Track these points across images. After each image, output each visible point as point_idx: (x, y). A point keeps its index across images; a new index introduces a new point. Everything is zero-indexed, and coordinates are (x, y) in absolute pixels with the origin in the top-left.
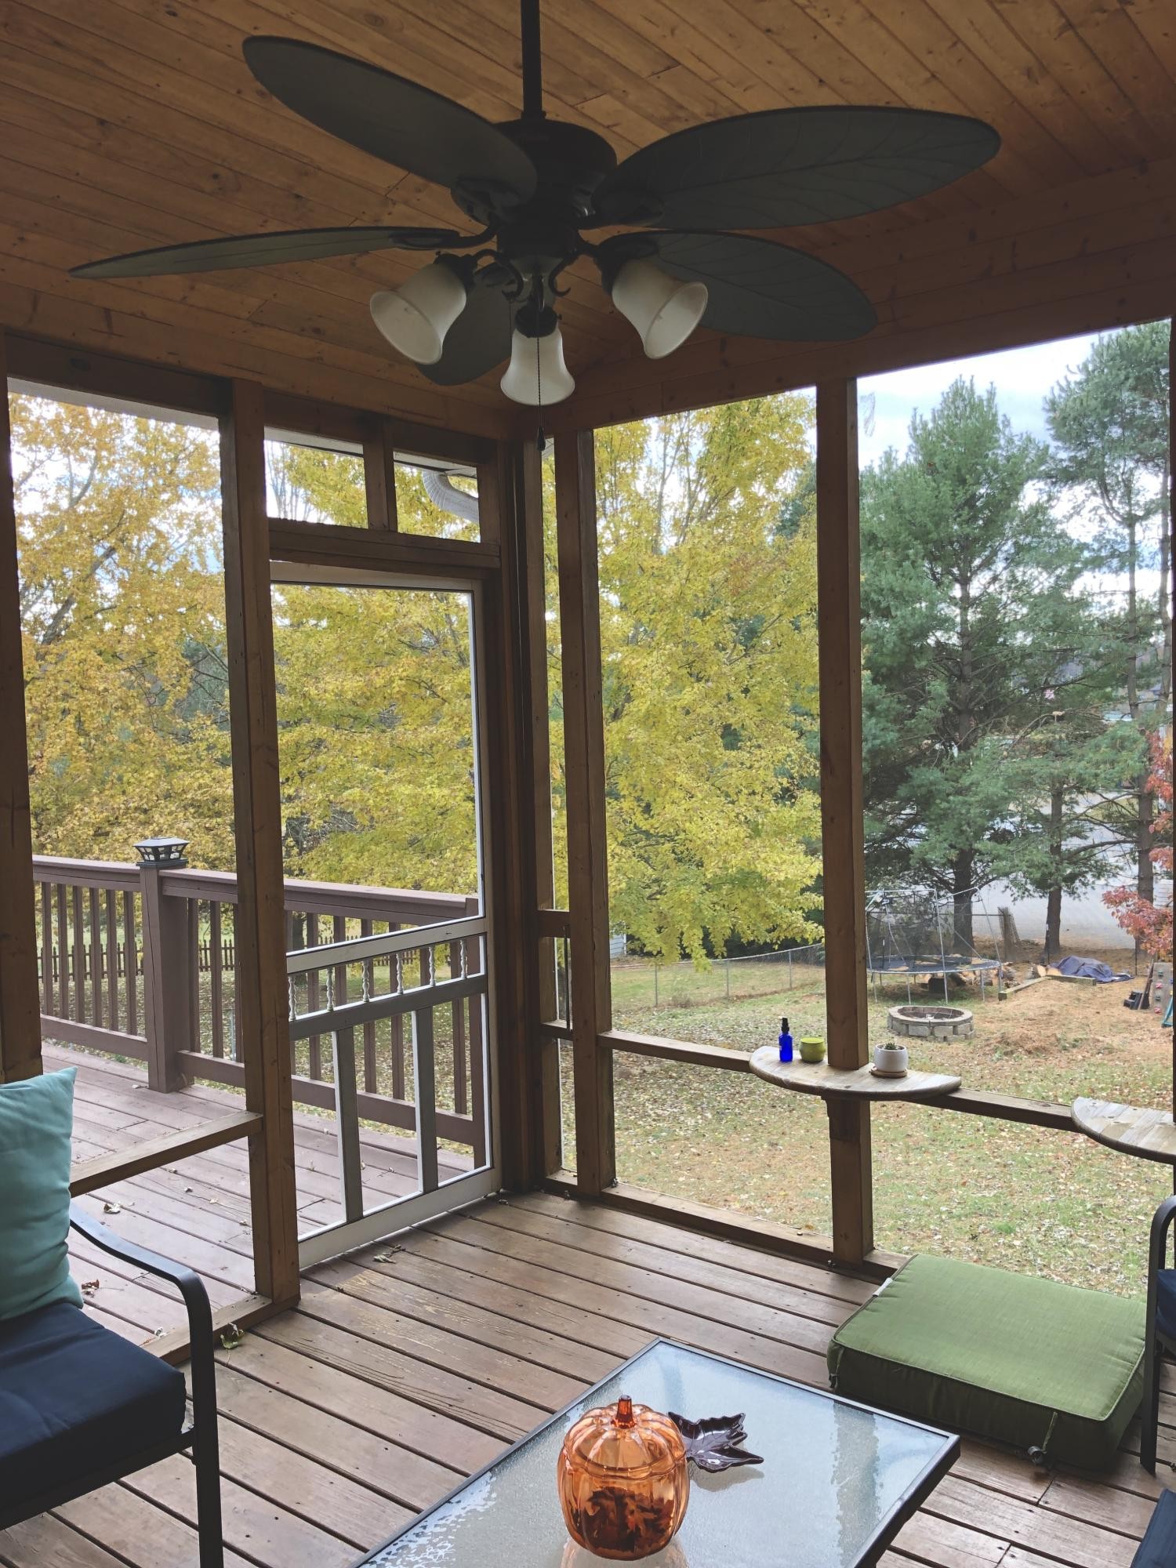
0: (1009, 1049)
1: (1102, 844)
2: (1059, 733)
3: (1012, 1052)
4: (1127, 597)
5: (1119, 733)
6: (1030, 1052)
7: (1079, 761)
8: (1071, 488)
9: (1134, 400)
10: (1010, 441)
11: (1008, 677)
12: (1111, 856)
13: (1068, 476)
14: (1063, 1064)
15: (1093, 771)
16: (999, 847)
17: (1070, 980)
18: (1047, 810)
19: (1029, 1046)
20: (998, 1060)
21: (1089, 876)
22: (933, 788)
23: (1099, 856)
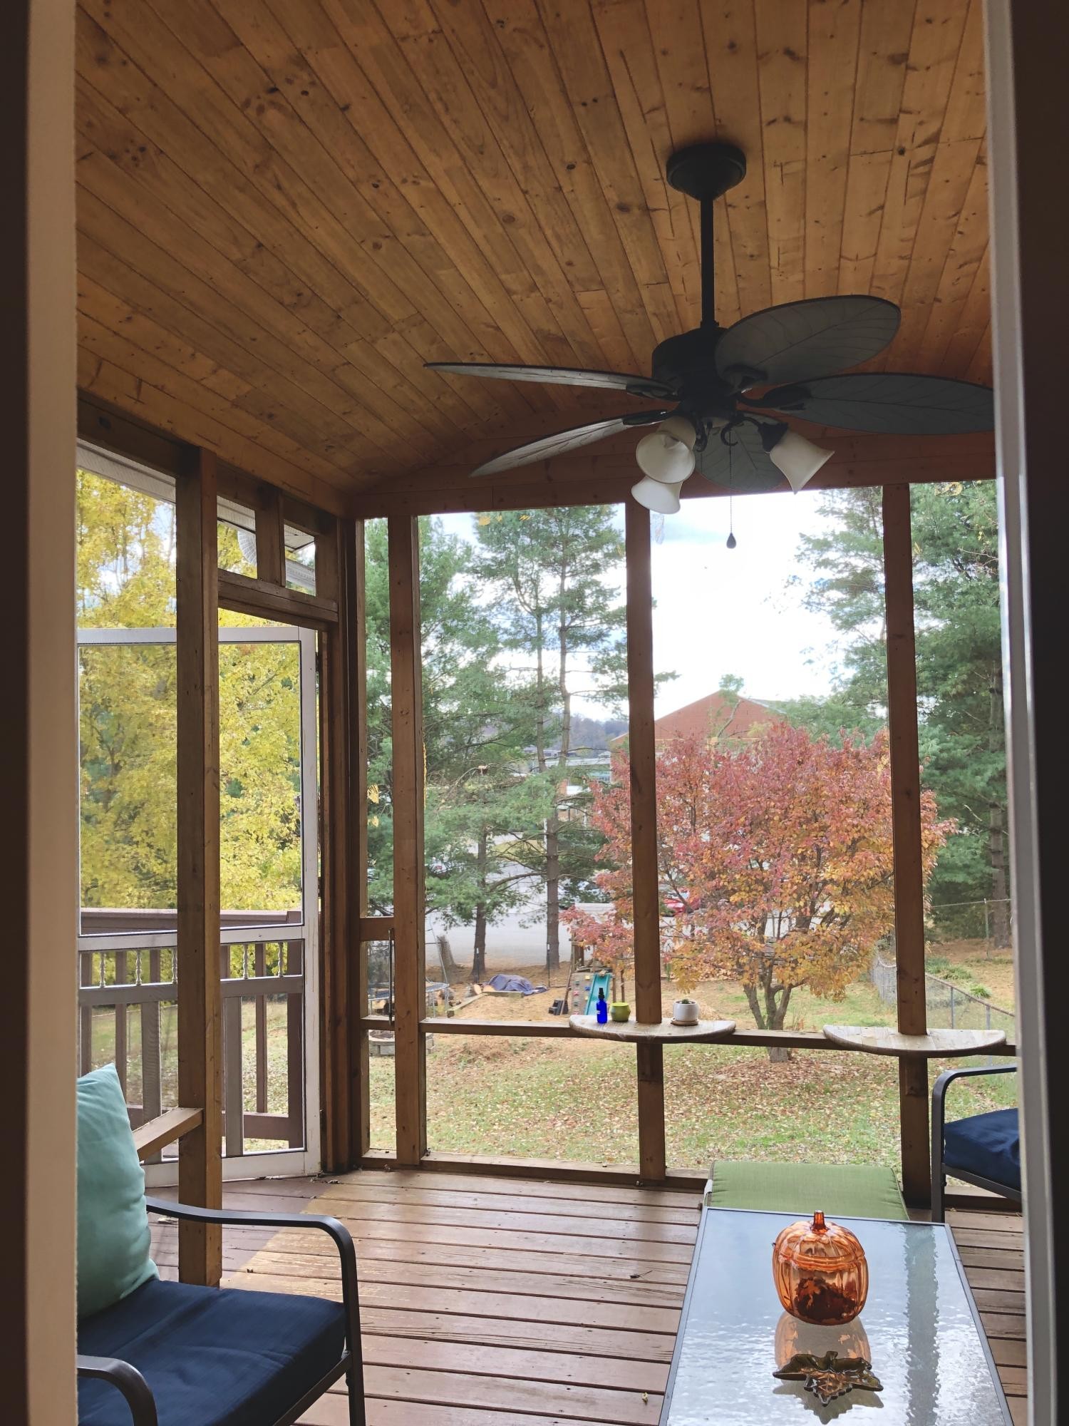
0: (471, 1057)
1: (517, 877)
2: (486, 783)
3: (474, 1060)
4: (536, 672)
5: (535, 783)
6: (488, 1058)
7: (504, 807)
8: (493, 582)
9: (539, 516)
10: (442, 541)
11: (438, 737)
12: (523, 888)
13: (489, 572)
14: (518, 1065)
15: (517, 815)
16: (441, 882)
17: (502, 995)
18: (474, 850)
19: (487, 1053)
20: (464, 1068)
21: (504, 905)
22: (384, 832)
23: (513, 888)
